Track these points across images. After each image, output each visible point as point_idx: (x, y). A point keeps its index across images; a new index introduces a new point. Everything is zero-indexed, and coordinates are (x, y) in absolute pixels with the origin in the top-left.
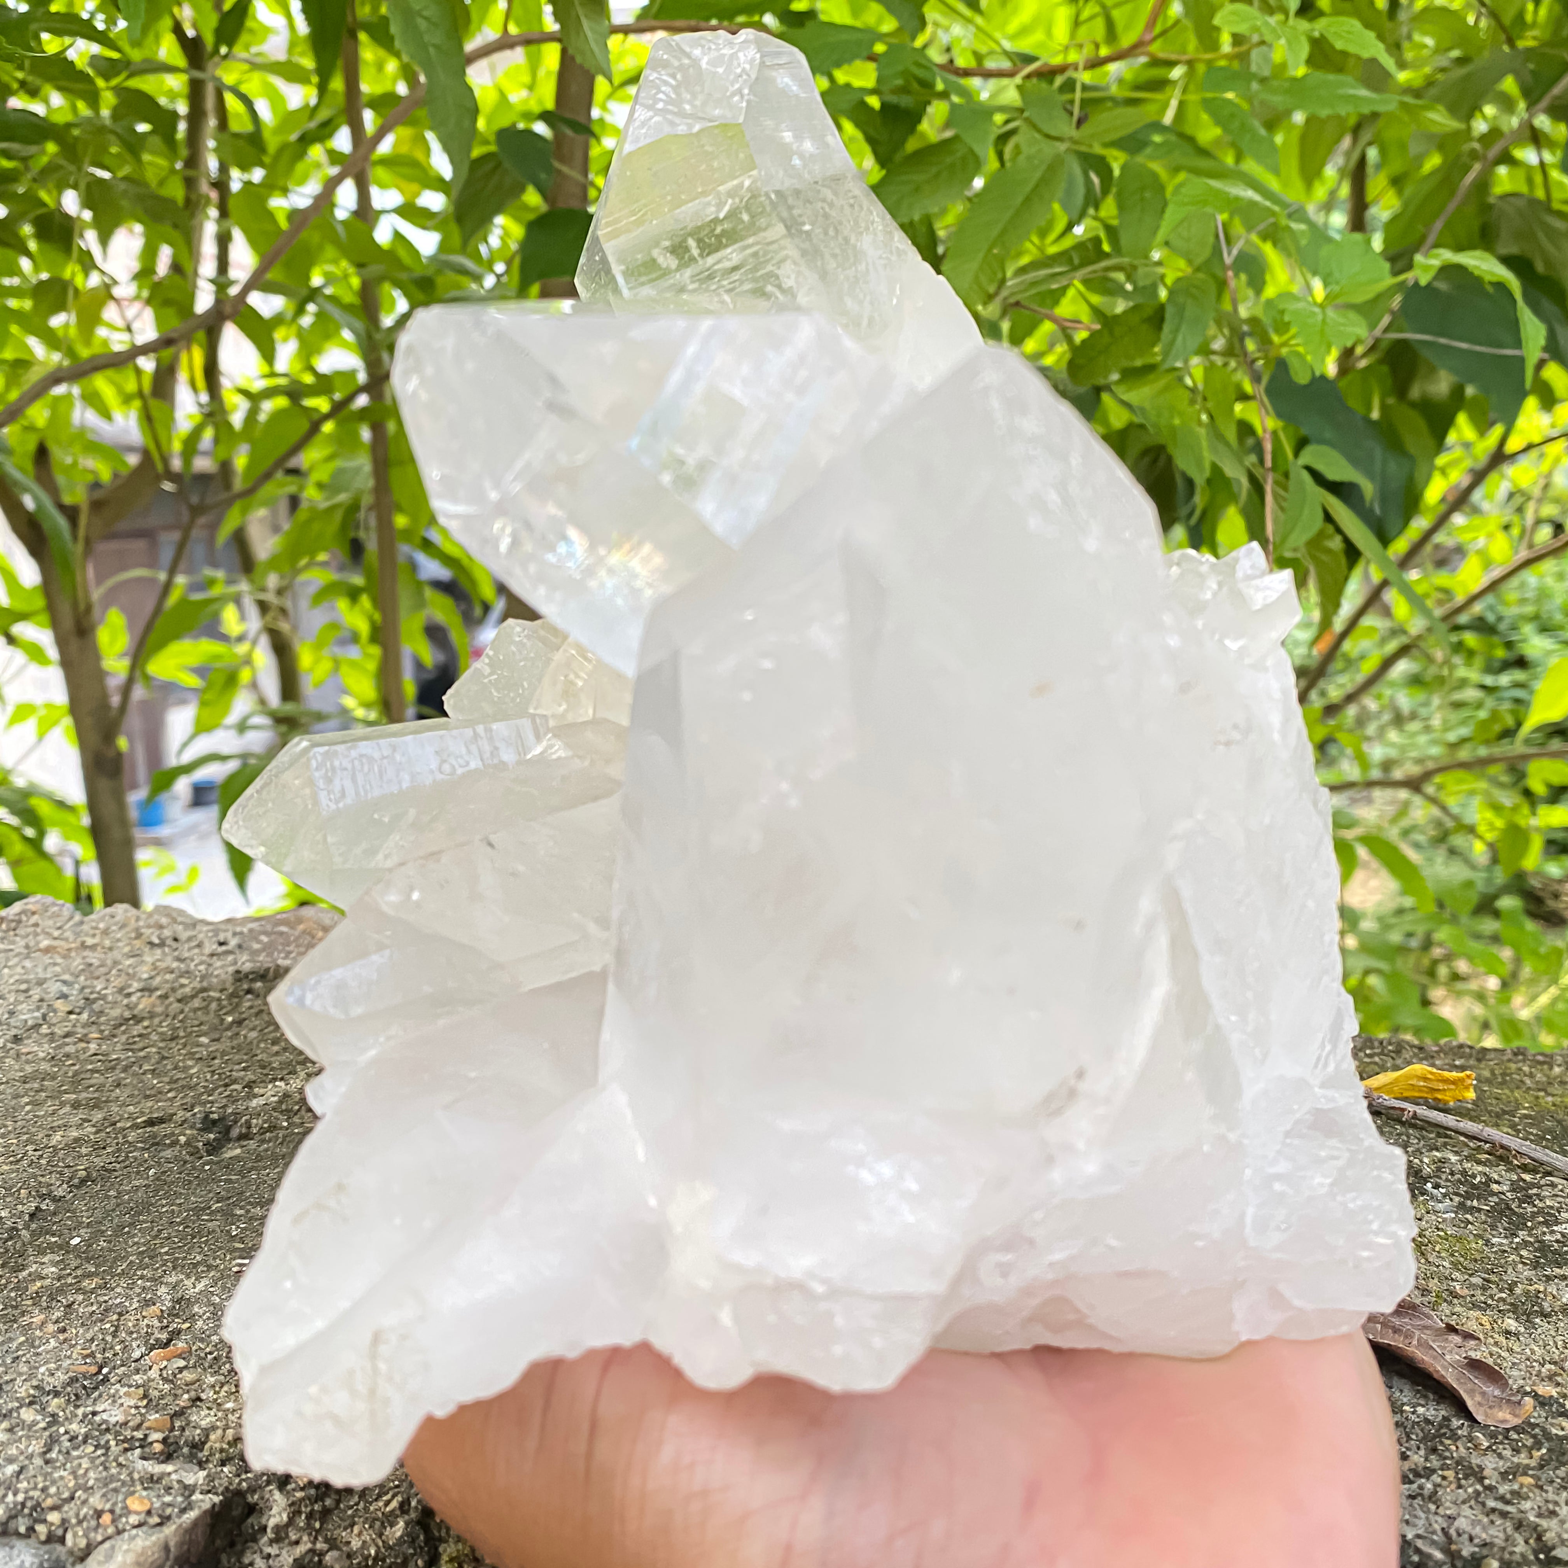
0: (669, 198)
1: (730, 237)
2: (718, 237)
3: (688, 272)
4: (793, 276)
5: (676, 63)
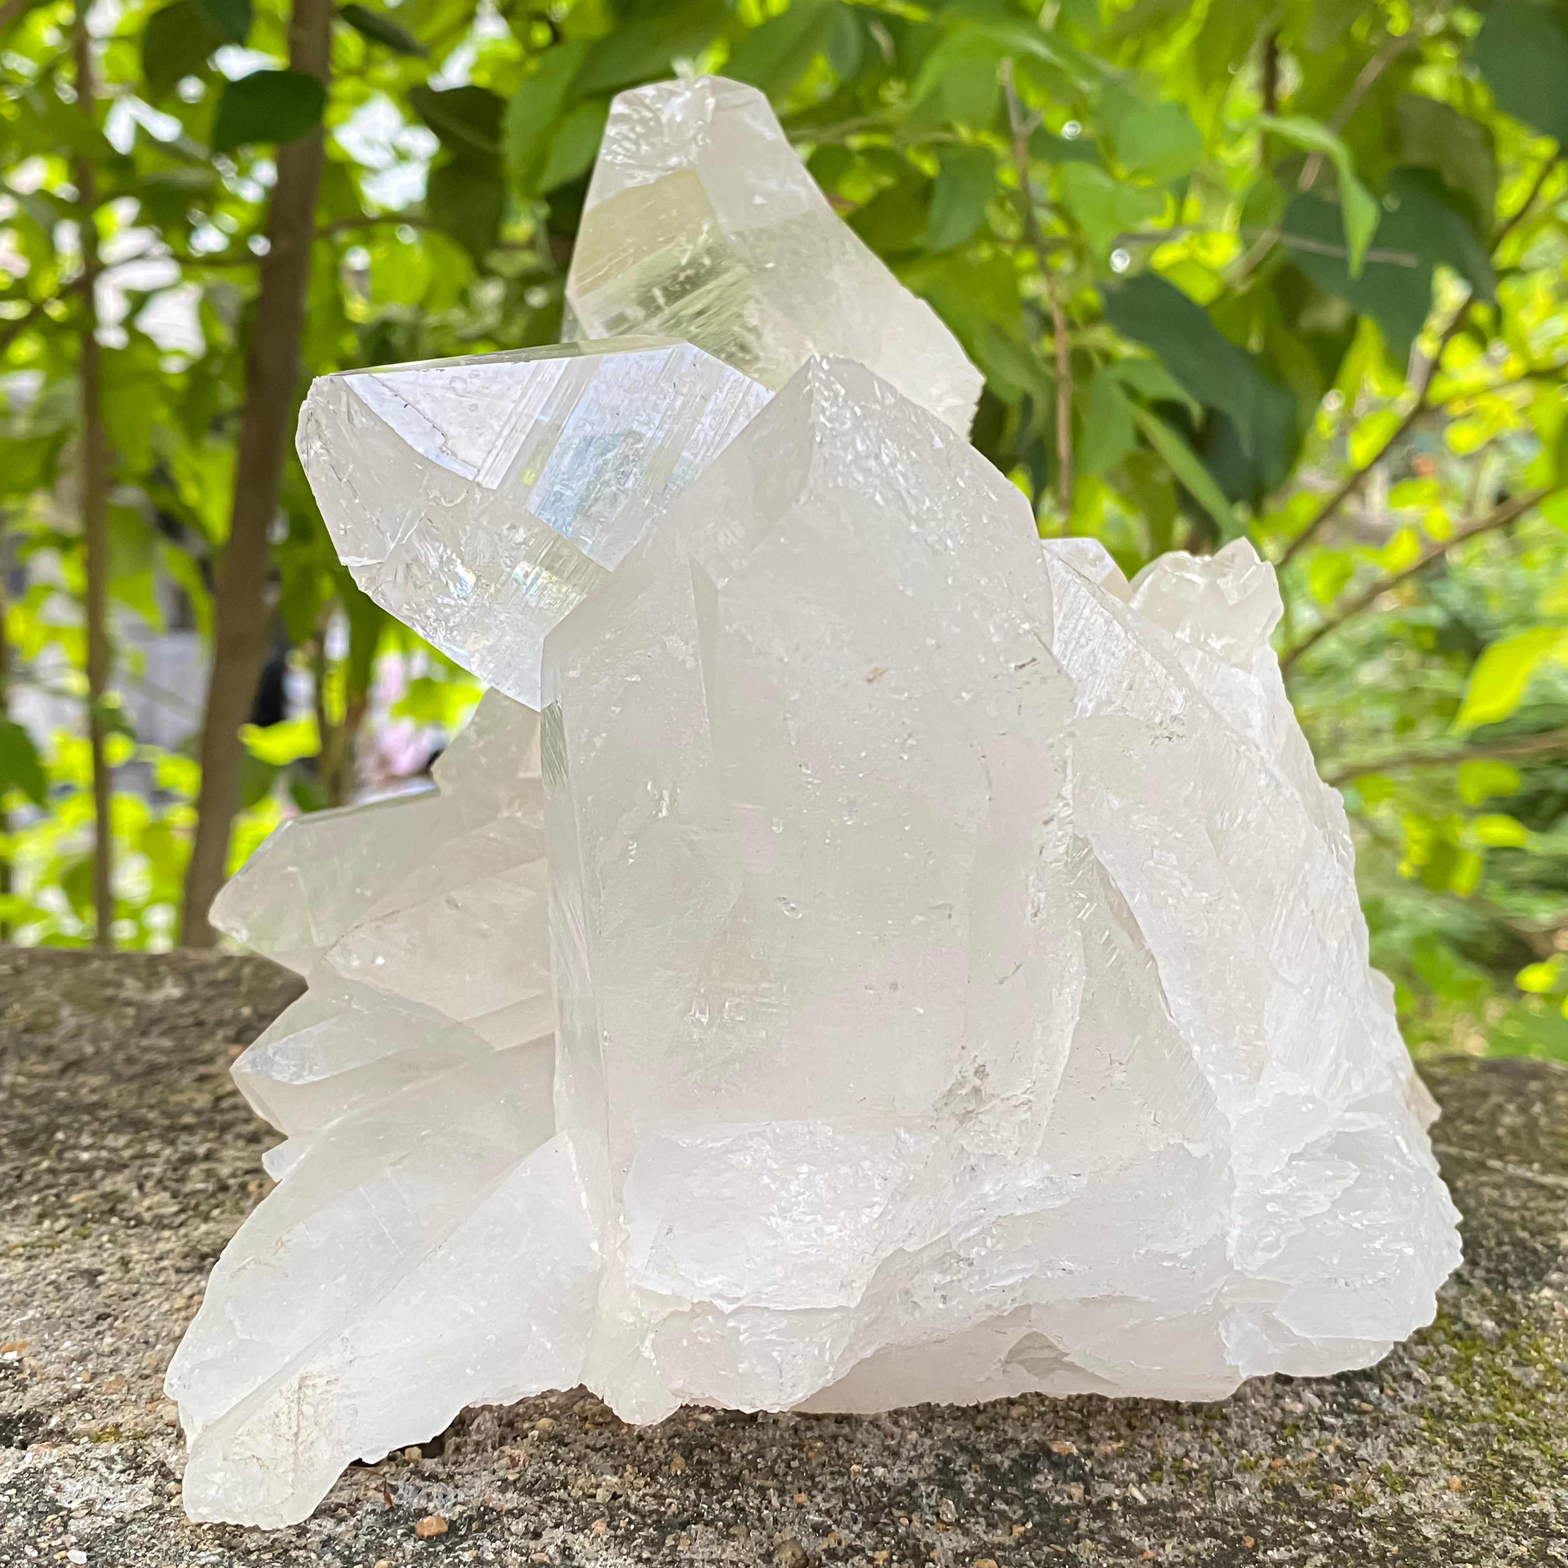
0: (632, 250)
1: (694, 282)
2: (682, 283)
3: (656, 321)
4: (757, 315)
5: (636, 116)
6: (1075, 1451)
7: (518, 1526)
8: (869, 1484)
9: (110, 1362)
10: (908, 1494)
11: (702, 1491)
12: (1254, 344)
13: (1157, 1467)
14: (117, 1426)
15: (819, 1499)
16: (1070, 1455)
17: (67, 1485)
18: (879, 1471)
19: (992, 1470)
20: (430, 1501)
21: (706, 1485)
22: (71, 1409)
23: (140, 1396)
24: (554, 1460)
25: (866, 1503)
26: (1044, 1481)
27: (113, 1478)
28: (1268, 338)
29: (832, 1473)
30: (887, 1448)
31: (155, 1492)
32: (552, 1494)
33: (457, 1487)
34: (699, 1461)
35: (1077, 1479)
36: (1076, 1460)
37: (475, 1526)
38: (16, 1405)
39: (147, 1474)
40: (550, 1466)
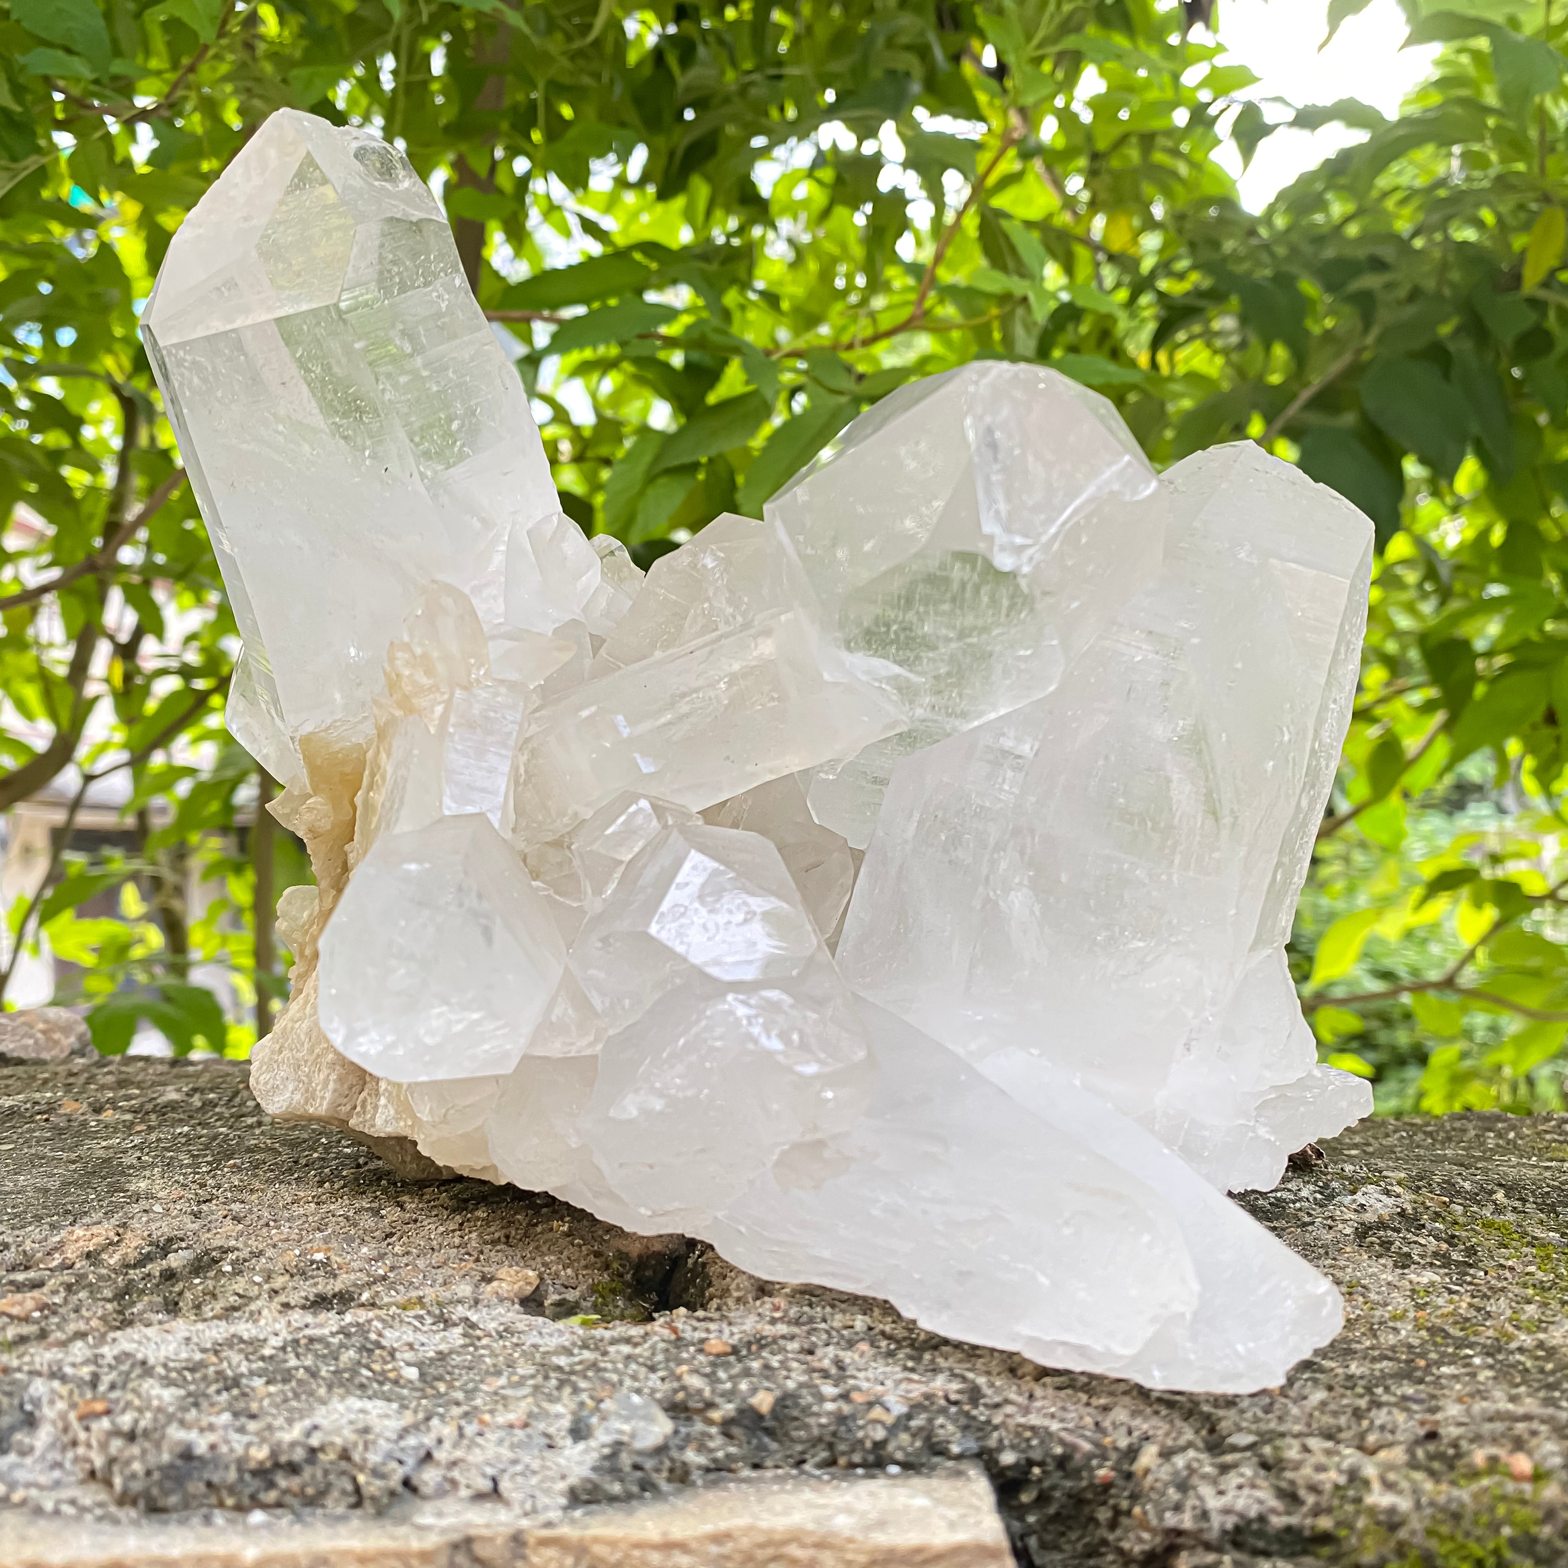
7: (793, 1346)
9: (405, 1260)
14: (420, 1298)
17: (387, 1333)
22: (379, 1288)
23: (434, 1281)
27: (425, 1329)
31: (465, 1335)
32: (816, 1325)
33: (730, 1324)
37: (754, 1348)
38: (329, 1287)
39: (455, 1325)
40: (808, 1308)
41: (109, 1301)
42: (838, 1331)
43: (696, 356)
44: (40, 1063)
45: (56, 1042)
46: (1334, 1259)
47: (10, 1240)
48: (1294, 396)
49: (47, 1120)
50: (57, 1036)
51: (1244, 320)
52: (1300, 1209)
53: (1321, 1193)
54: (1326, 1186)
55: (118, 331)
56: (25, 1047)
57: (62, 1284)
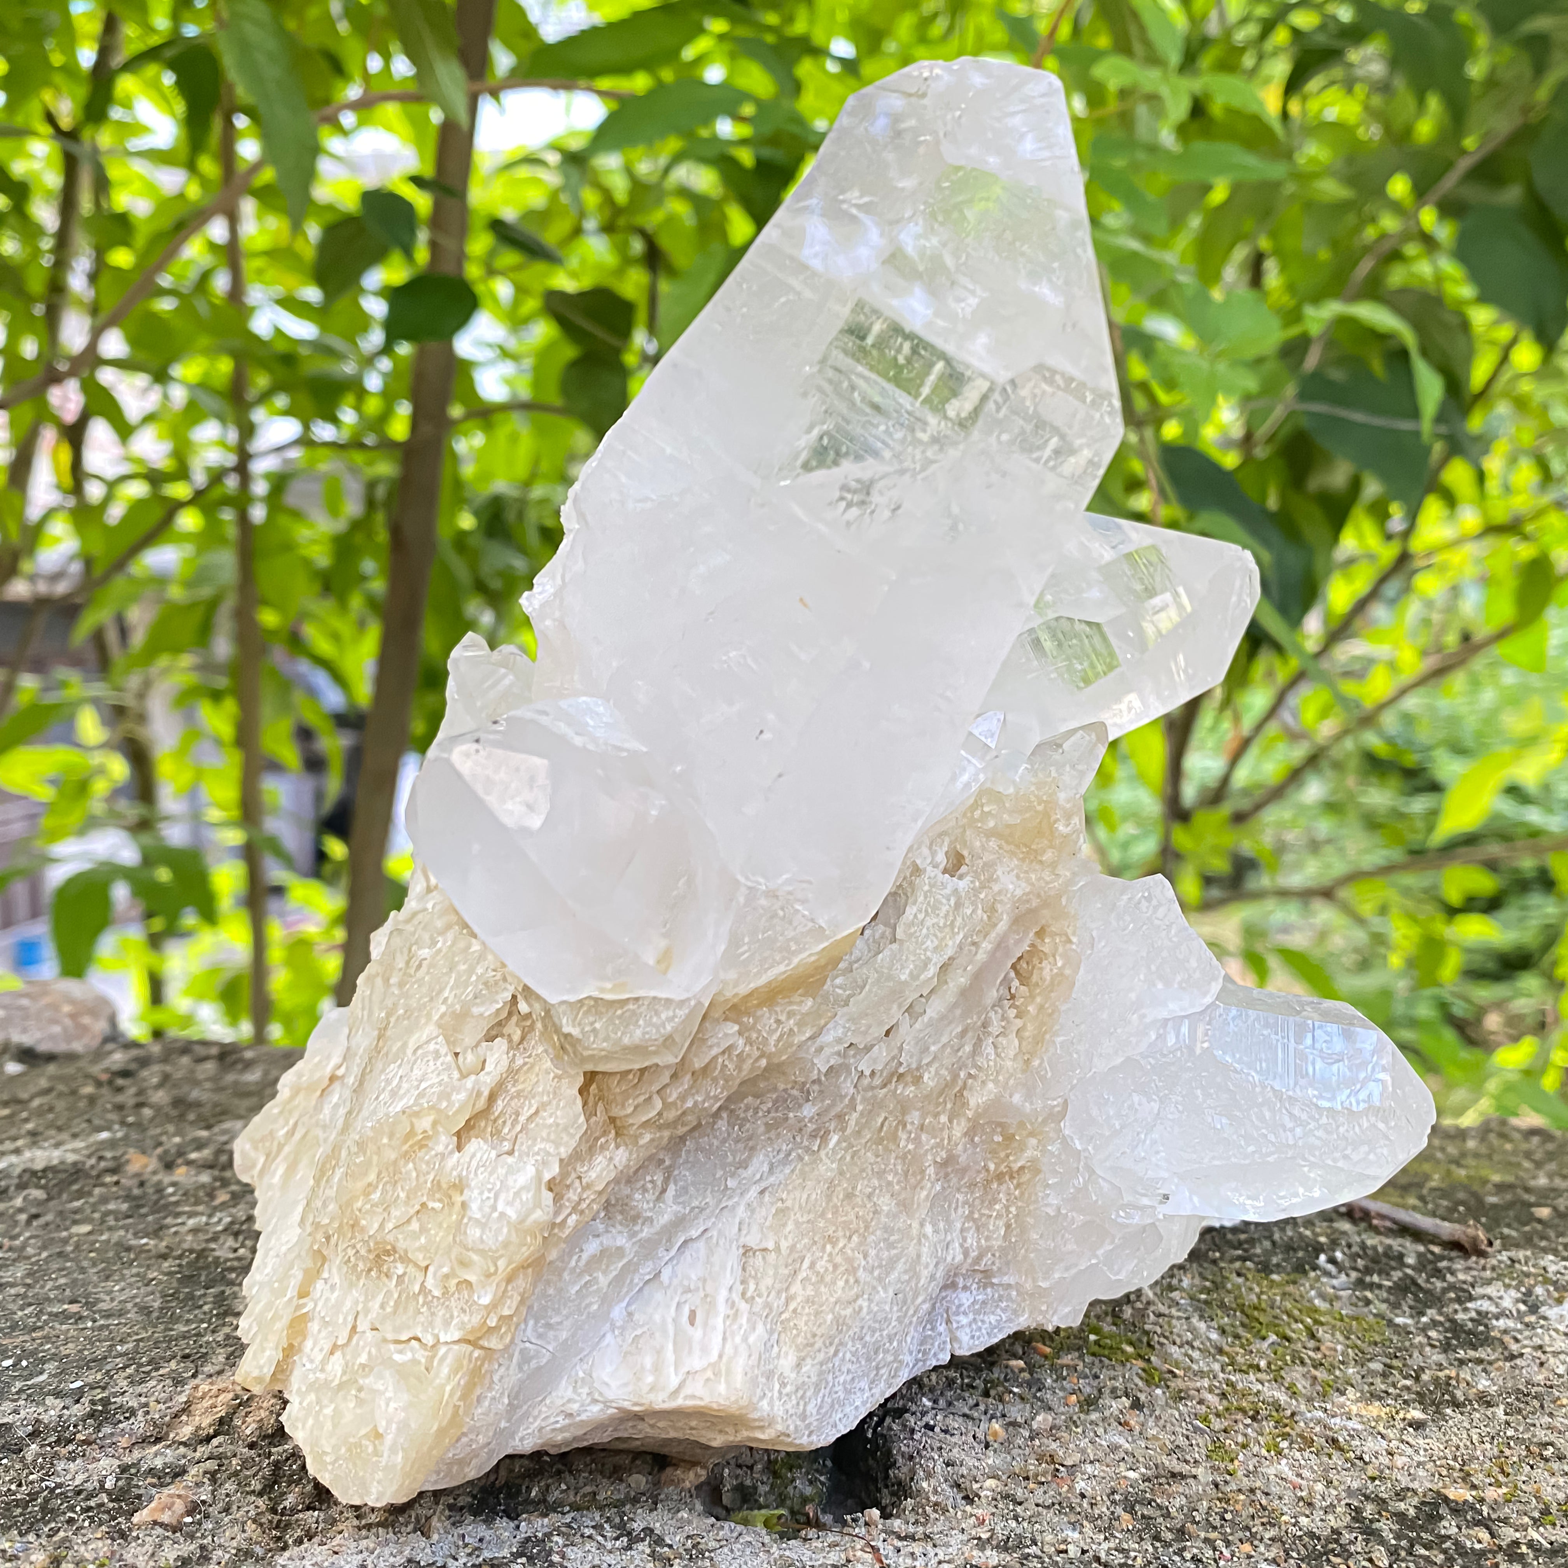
6: (1471, 1499)
8: (1299, 1533)
10: (1336, 1541)
11: (1158, 1544)
12: (1272, 502)
13: (1546, 1512)
14: (594, 1495)
15: (1262, 1548)
16: (1466, 1502)
17: (571, 1553)
18: (1303, 1521)
19: (1401, 1517)
20: (915, 1559)
21: (1157, 1538)
22: (544, 1477)
24: (1016, 1518)
25: (1303, 1552)
26: (1449, 1526)
28: (1283, 498)
29: (1263, 1524)
30: (1301, 1499)
32: (1027, 1550)
33: (935, 1546)
34: (1143, 1516)
35: (1478, 1523)
36: (1472, 1508)
39: (640, 1539)
40: (1013, 1524)
41: (260, 1494)
42: (1050, 1557)
43: (767, 153)
44: (71, 1057)
45: (85, 1029)
46: (1551, 1415)
47: (134, 1403)
48: (1449, 165)
49: (117, 1183)
50: (86, 1020)
51: (1394, 62)
52: (1505, 1332)
53: (1524, 1302)
54: (1529, 1293)
55: (57, 59)
56: (52, 1037)
57: (205, 1473)
